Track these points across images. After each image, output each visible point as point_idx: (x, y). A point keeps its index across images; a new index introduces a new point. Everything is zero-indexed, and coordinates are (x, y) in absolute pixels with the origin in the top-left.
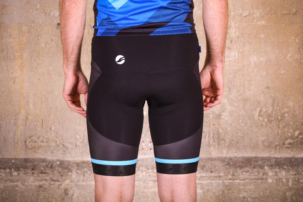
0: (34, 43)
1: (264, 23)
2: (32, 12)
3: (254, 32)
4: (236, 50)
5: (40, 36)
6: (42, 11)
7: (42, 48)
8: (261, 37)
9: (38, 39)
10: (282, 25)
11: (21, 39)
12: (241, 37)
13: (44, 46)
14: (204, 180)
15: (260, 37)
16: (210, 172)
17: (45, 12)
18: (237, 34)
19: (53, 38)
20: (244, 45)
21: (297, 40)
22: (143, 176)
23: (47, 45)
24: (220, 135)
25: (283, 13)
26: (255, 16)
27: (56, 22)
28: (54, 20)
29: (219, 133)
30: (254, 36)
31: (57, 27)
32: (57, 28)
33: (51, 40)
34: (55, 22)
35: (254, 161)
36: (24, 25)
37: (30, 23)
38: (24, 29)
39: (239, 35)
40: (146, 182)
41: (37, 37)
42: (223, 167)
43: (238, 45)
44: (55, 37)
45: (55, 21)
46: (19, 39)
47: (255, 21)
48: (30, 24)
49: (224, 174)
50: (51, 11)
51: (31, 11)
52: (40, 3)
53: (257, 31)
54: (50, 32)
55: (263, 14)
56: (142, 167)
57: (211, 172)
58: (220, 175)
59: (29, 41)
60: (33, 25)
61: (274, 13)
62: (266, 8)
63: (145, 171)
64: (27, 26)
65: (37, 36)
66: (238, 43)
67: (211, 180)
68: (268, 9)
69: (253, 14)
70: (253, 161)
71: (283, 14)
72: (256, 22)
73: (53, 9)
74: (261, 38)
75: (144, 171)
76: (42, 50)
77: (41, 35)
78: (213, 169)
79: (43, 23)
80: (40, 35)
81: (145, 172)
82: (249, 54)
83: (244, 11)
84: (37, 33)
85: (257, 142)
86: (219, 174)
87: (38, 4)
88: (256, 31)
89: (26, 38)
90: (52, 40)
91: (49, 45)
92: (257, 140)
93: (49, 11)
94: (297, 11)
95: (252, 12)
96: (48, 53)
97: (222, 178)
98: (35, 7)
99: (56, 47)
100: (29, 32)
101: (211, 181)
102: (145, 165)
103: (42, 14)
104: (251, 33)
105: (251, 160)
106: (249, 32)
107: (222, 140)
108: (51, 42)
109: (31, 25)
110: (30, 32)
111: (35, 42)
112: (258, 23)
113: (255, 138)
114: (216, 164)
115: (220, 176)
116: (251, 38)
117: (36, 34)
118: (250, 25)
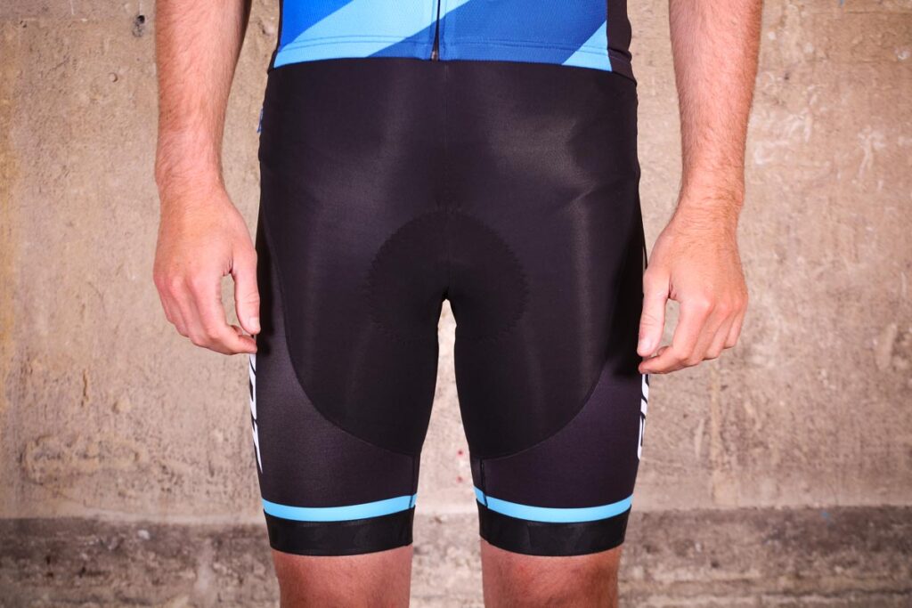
0: (49, 89)
3: (874, 41)
4: (806, 110)
5: (71, 63)
7: (80, 108)
8: (900, 57)
9: (63, 75)
12: (822, 58)
13: (88, 102)
14: (688, 597)
15: (895, 60)
16: (708, 565)
18: (809, 49)
19: (121, 72)
20: (834, 91)
22: (461, 580)
23: (97, 97)
24: (747, 425)
27: (128, 11)
28: (123, 5)
29: (744, 420)
30: (875, 56)
31: (136, 30)
32: (134, 34)
33: (112, 78)
34: (125, 11)
35: (875, 522)
36: (9, 22)
37: (34, 16)
38: (9, 37)
39: (814, 53)
40: (472, 602)
41: (62, 69)
42: (758, 546)
43: (810, 88)
44: (127, 68)
45: (127, 6)
48: (33, 19)
49: (762, 571)
53: (883, 36)
54: (107, 47)
56: (458, 548)
57: (715, 565)
58: (747, 575)
59: (31, 83)
60: (43, 22)
63: (468, 562)
64: (20, 28)
65: (59, 65)
66: (811, 82)
67: (716, 595)
70: (871, 524)
74: (899, 62)
75: (462, 561)
76: (81, 113)
77: (75, 60)
78: (722, 553)
79: (82, 13)
80: (71, 59)
81: (466, 566)
82: (855, 123)
84: (59, 52)
85: (888, 454)
86: (742, 571)
88: (880, 36)
89: (18, 72)
90: (116, 80)
91: (105, 96)
92: (888, 446)
96: (101, 127)
97: (753, 589)
99: (132, 105)
100: (31, 50)
101: (714, 599)
102: (467, 540)
104: (861, 43)
105: (867, 521)
106: (855, 42)
107: (756, 445)
108: (113, 85)
109: (37, 24)
110: (34, 48)
111: (54, 87)
112: (887, 5)
113: (879, 438)
114: (733, 536)
115: (747, 582)
116: (860, 62)
117: (56, 56)
118: (856, 13)
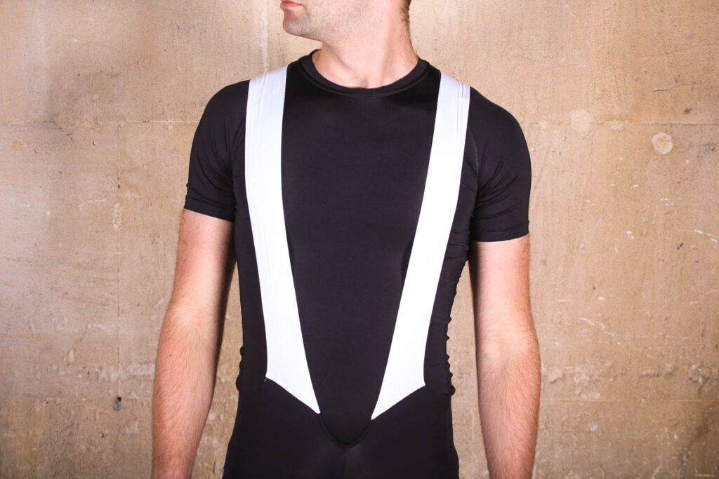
0: (62, 442)
1: (598, 396)
2: (58, 371)
3: (575, 419)
5: (75, 426)
6: (80, 368)
7: (80, 454)
8: (591, 429)
9: (71, 433)
10: (641, 402)
11: (31, 432)
12: (543, 429)
13: (86, 450)
15: (588, 430)
17: (87, 370)
19: (107, 432)
20: (550, 450)
21: (676, 437)
23: (91, 447)
25: (644, 373)
26: (576, 381)
27: (111, 394)
28: (108, 390)
30: (575, 428)
31: (116, 406)
32: (114, 408)
33: (101, 435)
34: (109, 394)
36: (37, 400)
37: (53, 397)
38: (38, 409)
41: (69, 430)
44: (110, 429)
45: (110, 391)
46: (28, 433)
47: (578, 392)
48: (52, 399)
50: (101, 368)
51: (55, 368)
52: (75, 351)
53: (581, 416)
54: (98, 416)
55: (596, 377)
59: (50, 438)
60: (58, 400)
61: (622, 374)
62: (603, 363)
64: (44, 404)
65: (69, 427)
68: (608, 364)
69: (572, 375)
71: (642, 376)
72: (579, 395)
73: (105, 363)
74: (590, 432)
76: (81, 457)
77: (78, 424)
79: (83, 395)
80: (75, 423)
82: (563, 470)
83: (551, 369)
84: (69, 419)
87: (71, 354)
88: (579, 415)
89: (43, 431)
90: (103, 436)
91: (96, 447)
93: (97, 370)
94: (675, 369)
95: (571, 372)
96: (94, 466)
98: (65, 360)
99: (113, 453)
100: (51, 418)
103: (80, 376)
104: (567, 419)
106: (564, 419)
108: (101, 440)
109: (55, 402)
110: (52, 416)
111: (64, 440)
112: (584, 396)
116: (566, 431)
117: (66, 421)
118: (564, 401)
